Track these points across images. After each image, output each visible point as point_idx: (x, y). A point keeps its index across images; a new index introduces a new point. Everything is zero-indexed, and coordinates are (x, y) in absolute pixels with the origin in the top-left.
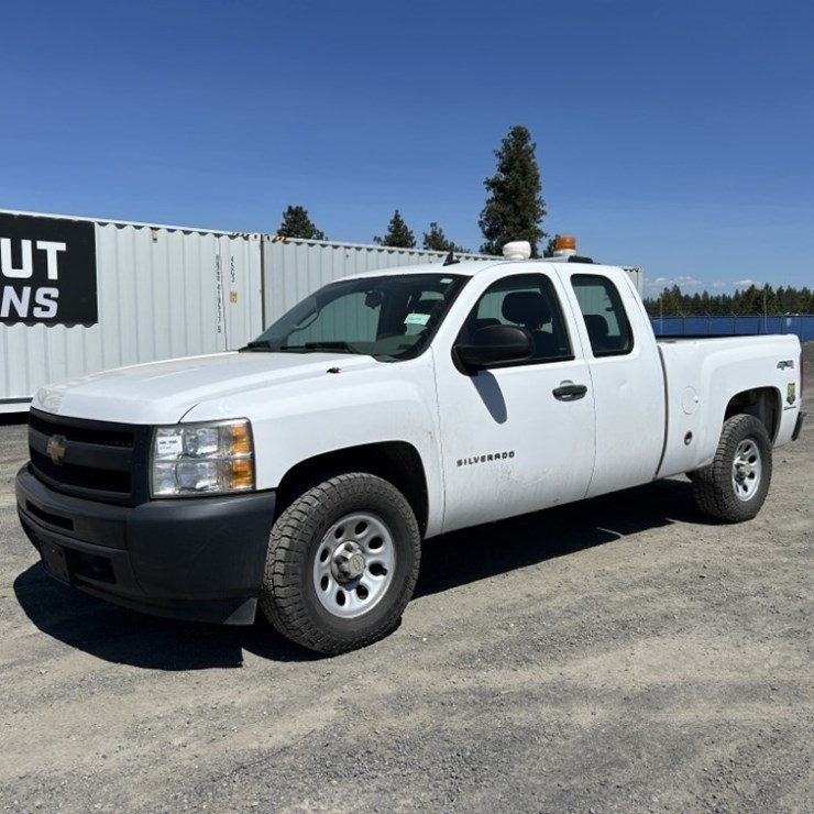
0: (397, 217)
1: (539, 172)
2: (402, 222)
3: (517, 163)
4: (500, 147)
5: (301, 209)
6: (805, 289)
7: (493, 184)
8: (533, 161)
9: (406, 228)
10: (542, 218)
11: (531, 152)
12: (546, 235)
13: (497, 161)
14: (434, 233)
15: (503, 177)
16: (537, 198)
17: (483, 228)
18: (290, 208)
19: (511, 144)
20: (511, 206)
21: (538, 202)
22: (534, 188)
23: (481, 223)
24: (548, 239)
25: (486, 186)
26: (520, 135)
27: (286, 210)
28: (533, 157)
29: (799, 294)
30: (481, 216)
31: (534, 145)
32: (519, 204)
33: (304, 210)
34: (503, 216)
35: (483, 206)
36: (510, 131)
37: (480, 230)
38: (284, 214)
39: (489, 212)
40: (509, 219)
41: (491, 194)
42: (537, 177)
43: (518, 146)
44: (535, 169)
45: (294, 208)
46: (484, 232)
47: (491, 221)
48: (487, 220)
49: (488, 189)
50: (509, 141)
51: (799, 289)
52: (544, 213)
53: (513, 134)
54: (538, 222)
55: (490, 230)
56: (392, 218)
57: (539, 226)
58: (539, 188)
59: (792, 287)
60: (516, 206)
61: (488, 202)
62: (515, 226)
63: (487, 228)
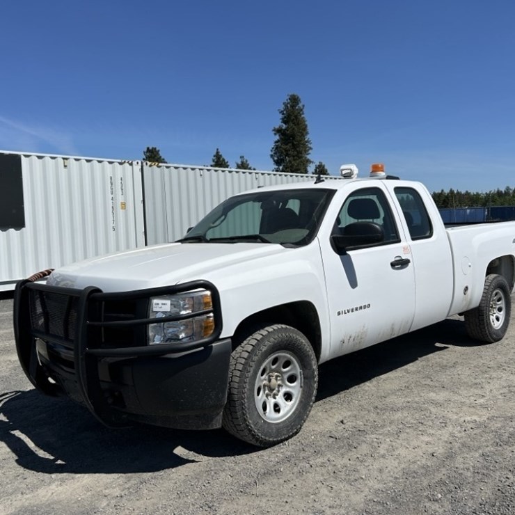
0: (218, 153)
1: (307, 123)
2: (221, 156)
3: (293, 118)
4: (282, 107)
5: (155, 149)
6: (467, 192)
7: (278, 131)
8: (303, 116)
9: (224, 160)
10: (310, 151)
11: (302, 110)
12: (313, 162)
13: (281, 116)
14: (242, 162)
15: (284, 126)
16: (306, 139)
17: (273, 159)
18: (148, 148)
19: (289, 105)
20: (291, 144)
21: (307, 142)
22: (305, 133)
23: (272, 156)
24: (314, 165)
25: (274, 132)
26: (294, 100)
27: (146, 150)
28: (303, 114)
29: (463, 195)
30: (272, 151)
31: (303, 106)
32: (295, 143)
33: (157, 149)
34: (286, 151)
35: (273, 145)
36: (288, 98)
37: (272, 160)
38: (144, 152)
39: (277, 148)
40: (290, 153)
41: (277, 137)
42: (306, 126)
43: (293, 106)
44: (304, 121)
45: (151, 148)
46: (274, 161)
47: (278, 154)
48: (275, 153)
49: (275, 134)
50: (288, 103)
51: (463, 192)
52: (311, 148)
53: (290, 99)
54: (308, 154)
55: (277, 160)
56: (215, 153)
57: (308, 157)
58: (307, 133)
59: (459, 191)
60: (293, 145)
61: (276, 142)
62: (294, 156)
63: (276, 158)
